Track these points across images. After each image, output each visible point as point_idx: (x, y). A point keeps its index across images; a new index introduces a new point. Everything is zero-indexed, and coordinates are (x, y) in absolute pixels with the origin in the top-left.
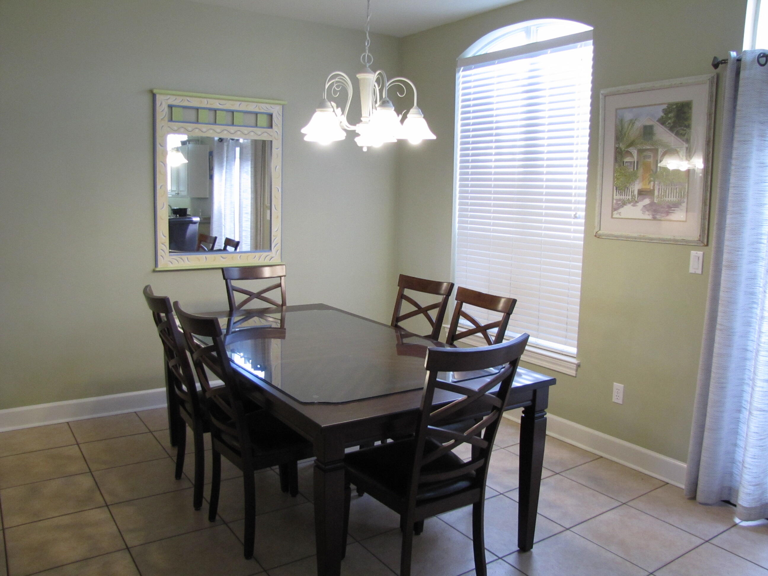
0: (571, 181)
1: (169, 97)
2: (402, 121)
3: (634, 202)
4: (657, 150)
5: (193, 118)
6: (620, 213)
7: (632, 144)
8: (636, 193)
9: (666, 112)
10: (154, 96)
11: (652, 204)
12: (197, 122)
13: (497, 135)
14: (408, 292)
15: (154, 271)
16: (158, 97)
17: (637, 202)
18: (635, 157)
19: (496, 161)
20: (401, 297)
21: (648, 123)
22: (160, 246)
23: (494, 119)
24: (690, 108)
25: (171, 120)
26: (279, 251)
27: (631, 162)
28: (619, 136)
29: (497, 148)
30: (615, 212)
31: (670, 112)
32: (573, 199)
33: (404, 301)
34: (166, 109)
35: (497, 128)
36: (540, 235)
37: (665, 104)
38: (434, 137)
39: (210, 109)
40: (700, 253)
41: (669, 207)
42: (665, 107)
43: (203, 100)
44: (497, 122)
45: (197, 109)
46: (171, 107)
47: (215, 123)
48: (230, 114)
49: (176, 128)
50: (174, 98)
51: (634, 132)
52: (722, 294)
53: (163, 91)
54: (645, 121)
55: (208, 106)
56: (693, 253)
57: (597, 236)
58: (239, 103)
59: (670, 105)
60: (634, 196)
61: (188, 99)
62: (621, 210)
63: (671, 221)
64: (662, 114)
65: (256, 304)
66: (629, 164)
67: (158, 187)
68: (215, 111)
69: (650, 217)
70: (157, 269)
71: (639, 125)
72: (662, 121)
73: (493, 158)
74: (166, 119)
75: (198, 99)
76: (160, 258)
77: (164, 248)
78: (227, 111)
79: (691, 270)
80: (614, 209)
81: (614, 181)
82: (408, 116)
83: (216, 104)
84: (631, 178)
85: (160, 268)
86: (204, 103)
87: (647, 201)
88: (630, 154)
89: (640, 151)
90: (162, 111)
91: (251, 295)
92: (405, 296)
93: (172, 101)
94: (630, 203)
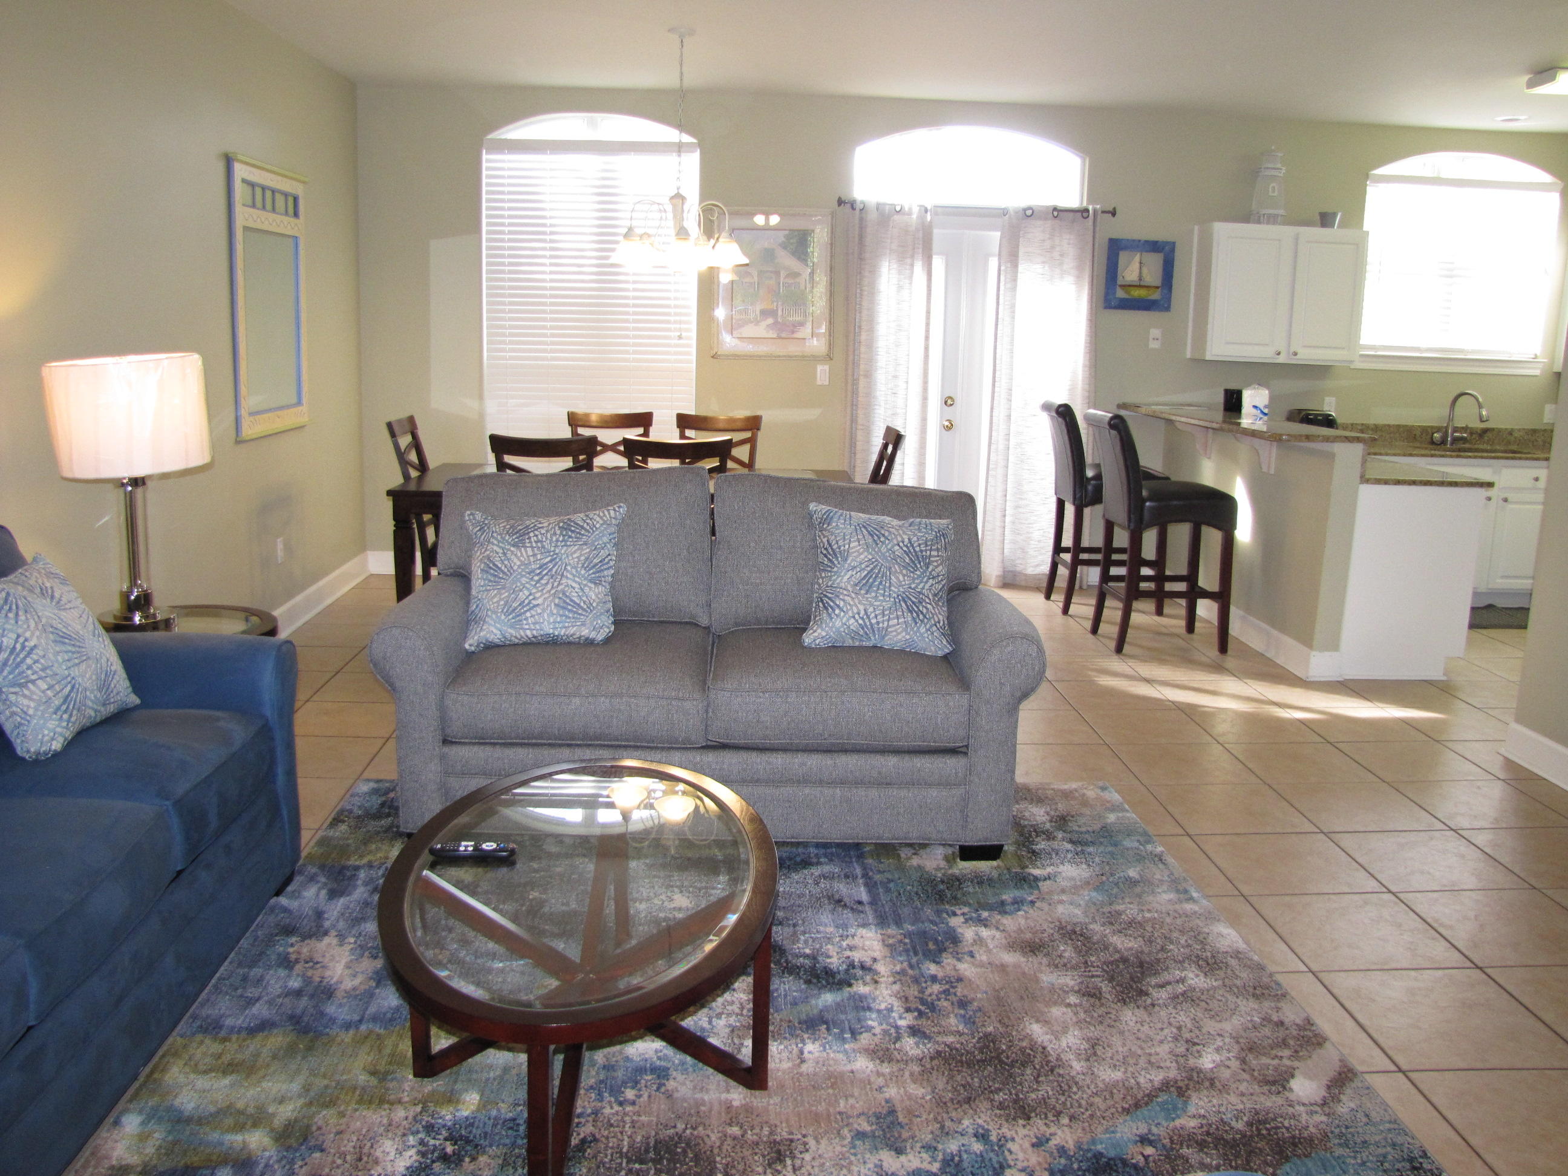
0: (668, 299)
4: (779, 273)
6: (741, 333)
8: (758, 312)
9: (788, 237)
11: (776, 323)
13: (552, 241)
17: (758, 321)
18: (756, 279)
19: (551, 273)
21: (769, 247)
23: (548, 222)
24: (810, 235)
27: (751, 282)
29: (552, 257)
30: (735, 332)
31: (792, 238)
32: (672, 318)
35: (552, 233)
37: (786, 229)
40: (827, 367)
41: (794, 326)
42: (786, 232)
44: (551, 226)
54: (765, 244)
56: (819, 368)
57: (714, 357)
59: (789, 231)
60: (755, 315)
62: (743, 330)
63: (796, 338)
64: (782, 238)
66: (749, 284)
69: (775, 336)
71: (760, 247)
72: (784, 246)
73: (548, 269)
79: (819, 382)
80: (734, 329)
84: (751, 298)
87: (770, 321)
88: (749, 275)
94: (750, 322)
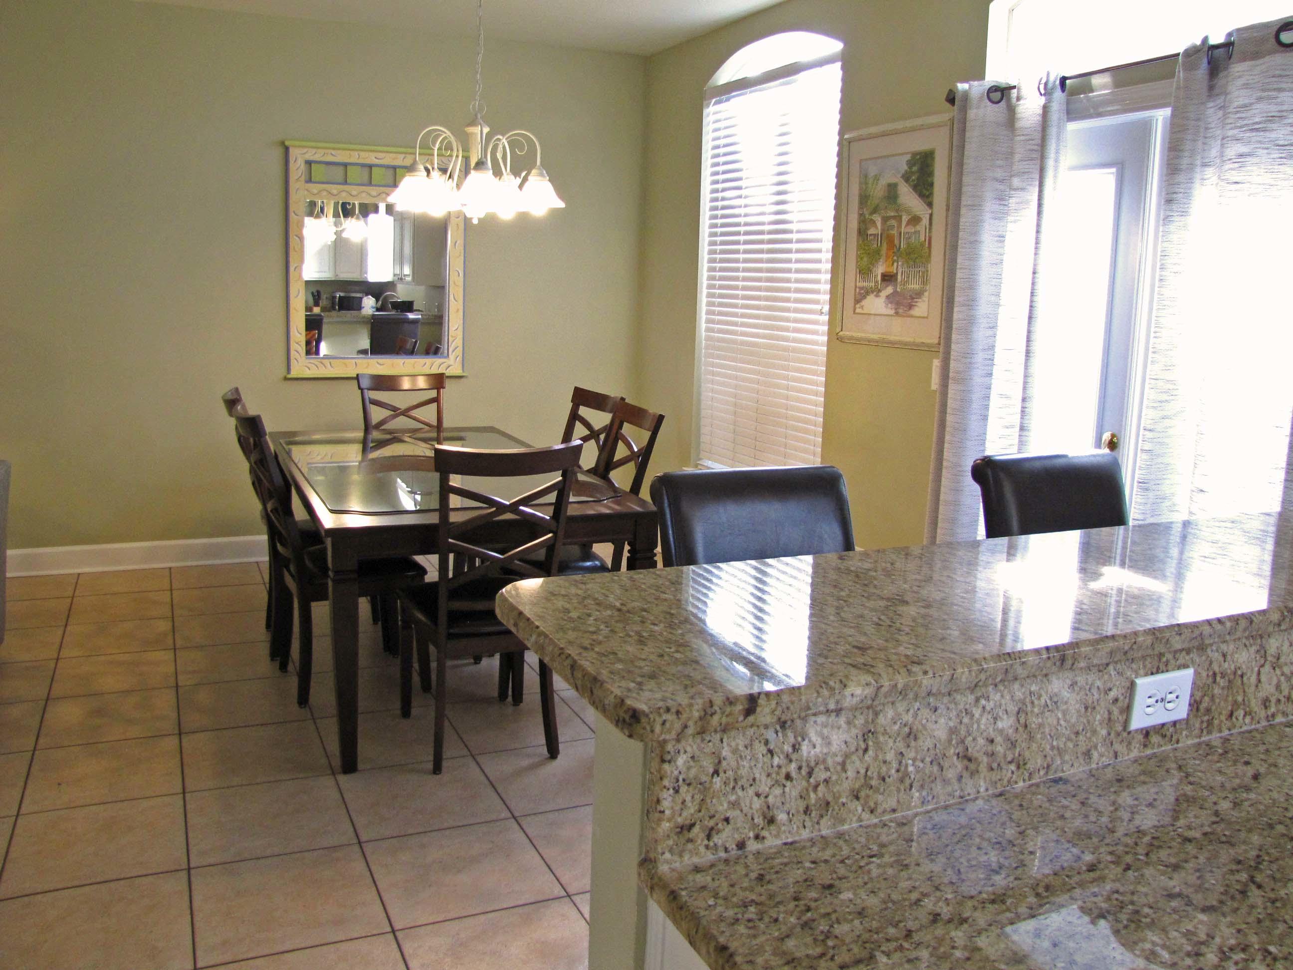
1: (305, 150)
2: (521, 186)
3: (877, 291)
4: (901, 217)
5: (340, 176)
6: (862, 307)
7: (875, 211)
8: (879, 278)
9: (910, 164)
10: (287, 149)
11: (895, 293)
12: (345, 183)
14: (583, 411)
15: (286, 379)
16: (291, 150)
17: (880, 291)
18: (879, 228)
20: (574, 417)
21: (893, 180)
22: (294, 346)
24: (933, 159)
25: (309, 180)
26: (460, 359)
27: (874, 235)
28: (864, 199)
30: (858, 306)
31: (914, 165)
32: (818, 287)
33: (578, 423)
34: (303, 166)
36: (786, 339)
37: (907, 153)
38: (561, 204)
39: (363, 165)
41: (912, 298)
42: (908, 157)
43: (352, 153)
45: (345, 165)
46: (309, 163)
47: (370, 184)
48: (391, 171)
49: (315, 191)
50: (314, 151)
51: (878, 191)
52: (949, 418)
53: (297, 143)
54: (889, 178)
55: (361, 161)
56: (935, 362)
57: (840, 339)
58: (403, 156)
59: (914, 154)
60: (877, 282)
61: (333, 152)
62: (864, 303)
63: (912, 316)
64: (906, 167)
65: (401, 422)
66: (872, 237)
67: (292, 269)
68: (370, 167)
69: (892, 312)
70: (289, 376)
71: (883, 182)
72: (906, 179)
74: (303, 178)
75: (348, 152)
76: (293, 362)
77: (299, 349)
78: (388, 167)
79: (933, 387)
80: (857, 301)
81: (857, 262)
82: (530, 178)
83: (371, 158)
84: (874, 256)
85: (294, 373)
86: (354, 157)
87: (889, 290)
88: (873, 222)
89: (885, 220)
90: (297, 168)
91: (396, 412)
92: (581, 417)
93: (310, 156)
94: (872, 292)
